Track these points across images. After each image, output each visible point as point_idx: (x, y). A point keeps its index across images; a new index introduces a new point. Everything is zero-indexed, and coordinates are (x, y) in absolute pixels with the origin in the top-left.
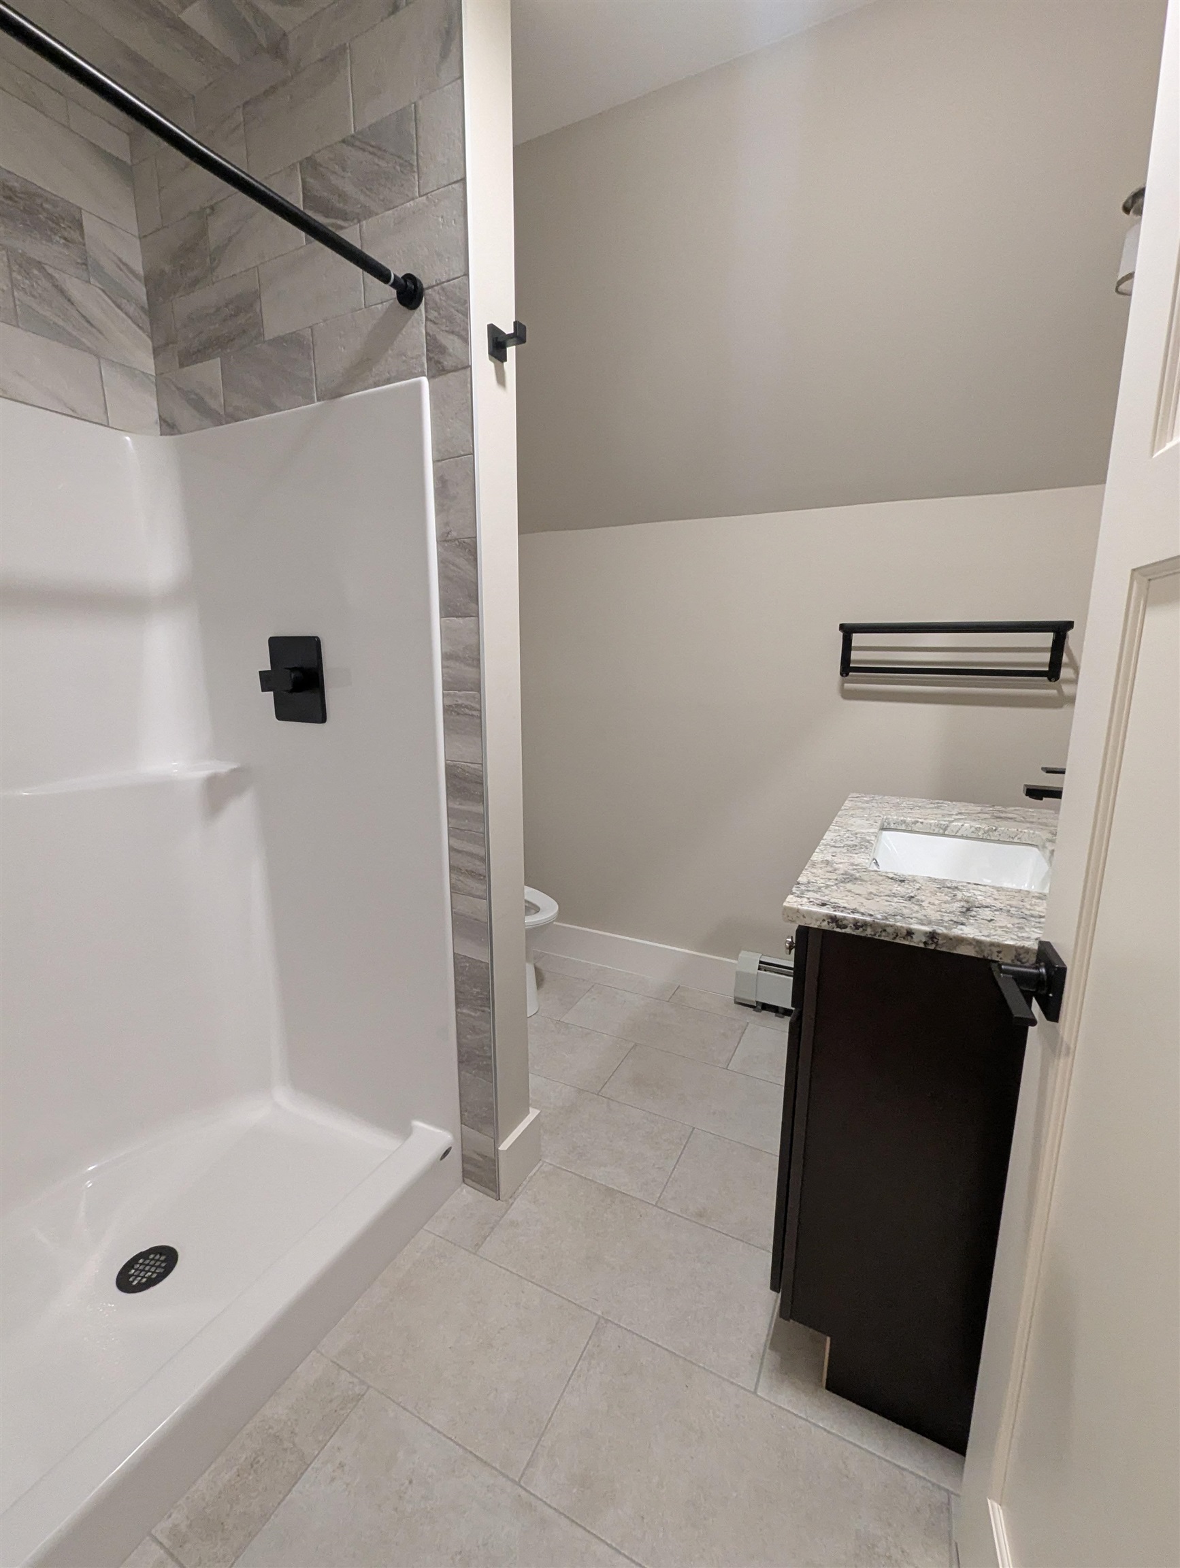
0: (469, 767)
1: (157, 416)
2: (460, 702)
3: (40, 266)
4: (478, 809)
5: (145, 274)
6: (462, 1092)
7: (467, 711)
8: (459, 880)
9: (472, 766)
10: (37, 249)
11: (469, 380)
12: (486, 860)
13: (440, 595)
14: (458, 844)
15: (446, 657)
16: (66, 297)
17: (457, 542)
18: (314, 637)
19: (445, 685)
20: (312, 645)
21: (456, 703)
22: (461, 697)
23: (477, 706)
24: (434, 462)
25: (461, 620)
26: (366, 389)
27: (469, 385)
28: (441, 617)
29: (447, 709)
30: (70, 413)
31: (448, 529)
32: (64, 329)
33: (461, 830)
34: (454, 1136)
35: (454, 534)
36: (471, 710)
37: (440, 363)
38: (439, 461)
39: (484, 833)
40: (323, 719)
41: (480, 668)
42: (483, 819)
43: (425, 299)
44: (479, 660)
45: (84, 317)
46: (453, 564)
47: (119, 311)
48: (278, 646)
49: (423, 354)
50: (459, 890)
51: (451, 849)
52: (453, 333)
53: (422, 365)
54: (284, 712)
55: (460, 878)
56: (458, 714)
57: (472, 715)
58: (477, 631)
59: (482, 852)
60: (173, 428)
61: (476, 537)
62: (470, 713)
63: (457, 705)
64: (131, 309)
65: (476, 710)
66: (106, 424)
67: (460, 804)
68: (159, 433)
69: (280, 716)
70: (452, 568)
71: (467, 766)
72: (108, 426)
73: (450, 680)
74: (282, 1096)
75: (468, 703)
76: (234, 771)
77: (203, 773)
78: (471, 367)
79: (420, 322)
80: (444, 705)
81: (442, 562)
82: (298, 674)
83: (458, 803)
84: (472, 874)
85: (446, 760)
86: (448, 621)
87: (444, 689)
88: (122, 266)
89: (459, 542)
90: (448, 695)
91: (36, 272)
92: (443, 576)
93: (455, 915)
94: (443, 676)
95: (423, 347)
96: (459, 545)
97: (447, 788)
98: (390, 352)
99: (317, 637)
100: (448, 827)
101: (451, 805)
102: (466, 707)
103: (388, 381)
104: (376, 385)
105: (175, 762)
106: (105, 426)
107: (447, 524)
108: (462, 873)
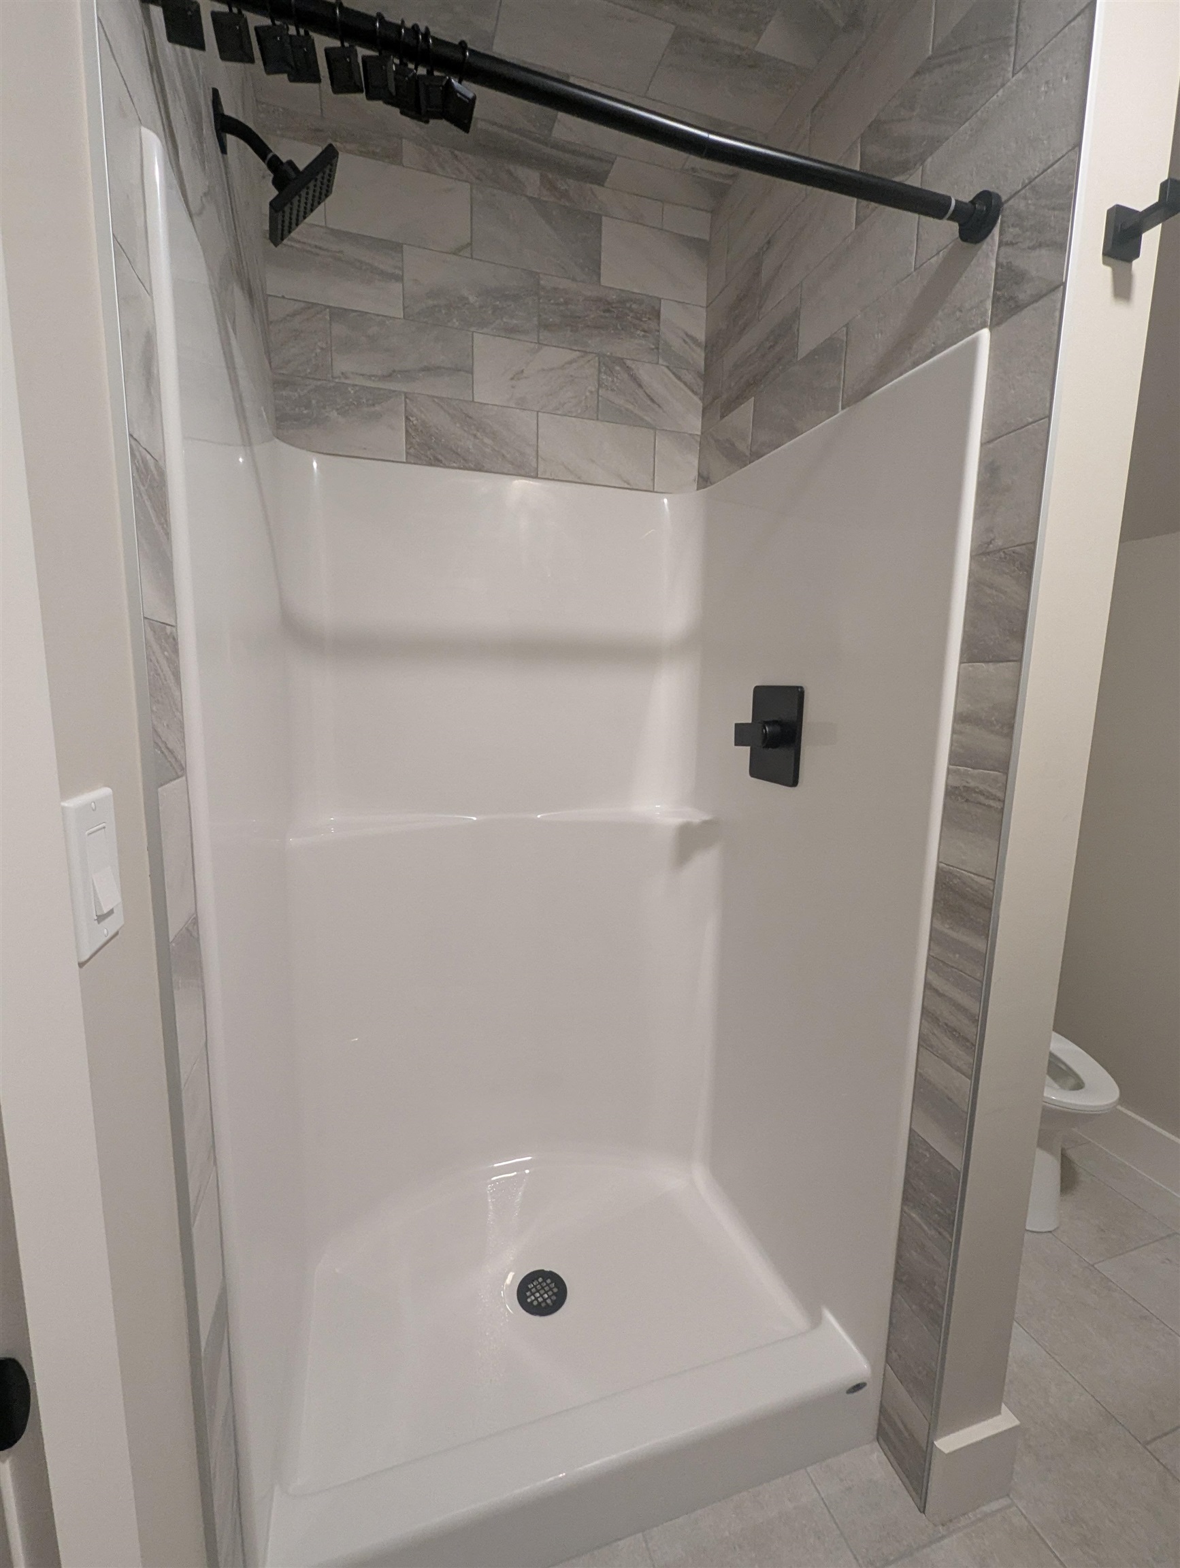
0: (973, 880)
1: (697, 474)
2: (972, 784)
3: (621, 361)
4: (980, 945)
5: (706, 339)
6: (894, 1321)
7: (982, 799)
8: (934, 1034)
9: (976, 878)
10: (623, 347)
11: (1059, 306)
12: (980, 1021)
13: (965, 632)
14: (937, 982)
15: (959, 718)
16: (637, 382)
17: (1002, 554)
18: (798, 687)
19: (954, 758)
20: (796, 695)
21: (967, 785)
22: (974, 778)
23: (1000, 794)
24: (982, 445)
25: (991, 667)
26: (901, 374)
27: (1057, 314)
28: (961, 663)
29: (950, 792)
30: (626, 486)
31: (992, 536)
32: (632, 412)
33: (947, 965)
34: (873, 1367)
35: (999, 543)
36: (987, 798)
37: (1012, 298)
38: (989, 442)
39: (982, 983)
40: (794, 782)
41: (1011, 739)
42: (985, 961)
43: (1003, 216)
44: (1012, 727)
45: (648, 396)
46: (991, 586)
47: (678, 382)
48: (763, 695)
49: (988, 296)
50: (932, 1046)
51: (927, 985)
52: (1040, 245)
53: (984, 314)
54: (758, 770)
55: (936, 1032)
56: (967, 801)
57: (990, 807)
58: (1016, 684)
59: (975, 1008)
60: (707, 481)
61: (1034, 543)
62: (987, 802)
63: (967, 789)
64: (689, 377)
65: (996, 798)
66: (652, 489)
67: (952, 928)
68: (696, 488)
69: (754, 773)
70: (989, 591)
71: (969, 877)
72: (653, 491)
73: (961, 751)
74: (700, 1175)
75: (982, 787)
76: (705, 822)
77: (677, 821)
78: (1064, 284)
79: (990, 254)
80: (947, 785)
81: (975, 584)
82: (778, 729)
83: (948, 926)
84: (953, 1032)
85: (939, 862)
86: (970, 669)
87: (951, 762)
88: (687, 340)
89: (1004, 552)
90: (955, 771)
91: (618, 368)
92: (973, 603)
93: (921, 1081)
94: (952, 745)
95: (989, 286)
96: (1005, 558)
97: (935, 901)
98: (940, 313)
99: (801, 688)
100: (929, 955)
101: (938, 925)
102: (981, 793)
103: (933, 353)
104: (916, 364)
105: (658, 805)
106: (651, 492)
107: (989, 530)
108: (939, 1025)
